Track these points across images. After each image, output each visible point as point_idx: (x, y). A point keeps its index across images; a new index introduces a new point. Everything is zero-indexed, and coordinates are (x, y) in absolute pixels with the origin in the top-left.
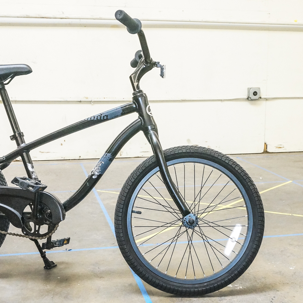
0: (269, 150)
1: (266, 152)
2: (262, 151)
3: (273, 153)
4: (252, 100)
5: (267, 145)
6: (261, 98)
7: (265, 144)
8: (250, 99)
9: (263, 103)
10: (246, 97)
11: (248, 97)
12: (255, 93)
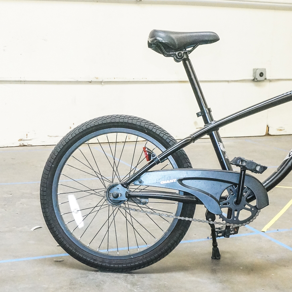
0: (270, 133)
1: (268, 134)
2: (264, 134)
3: (274, 135)
4: (258, 81)
5: (269, 128)
6: (266, 79)
7: (267, 126)
8: (256, 80)
9: (267, 84)
10: (252, 78)
11: (254, 78)
12: (261, 75)
